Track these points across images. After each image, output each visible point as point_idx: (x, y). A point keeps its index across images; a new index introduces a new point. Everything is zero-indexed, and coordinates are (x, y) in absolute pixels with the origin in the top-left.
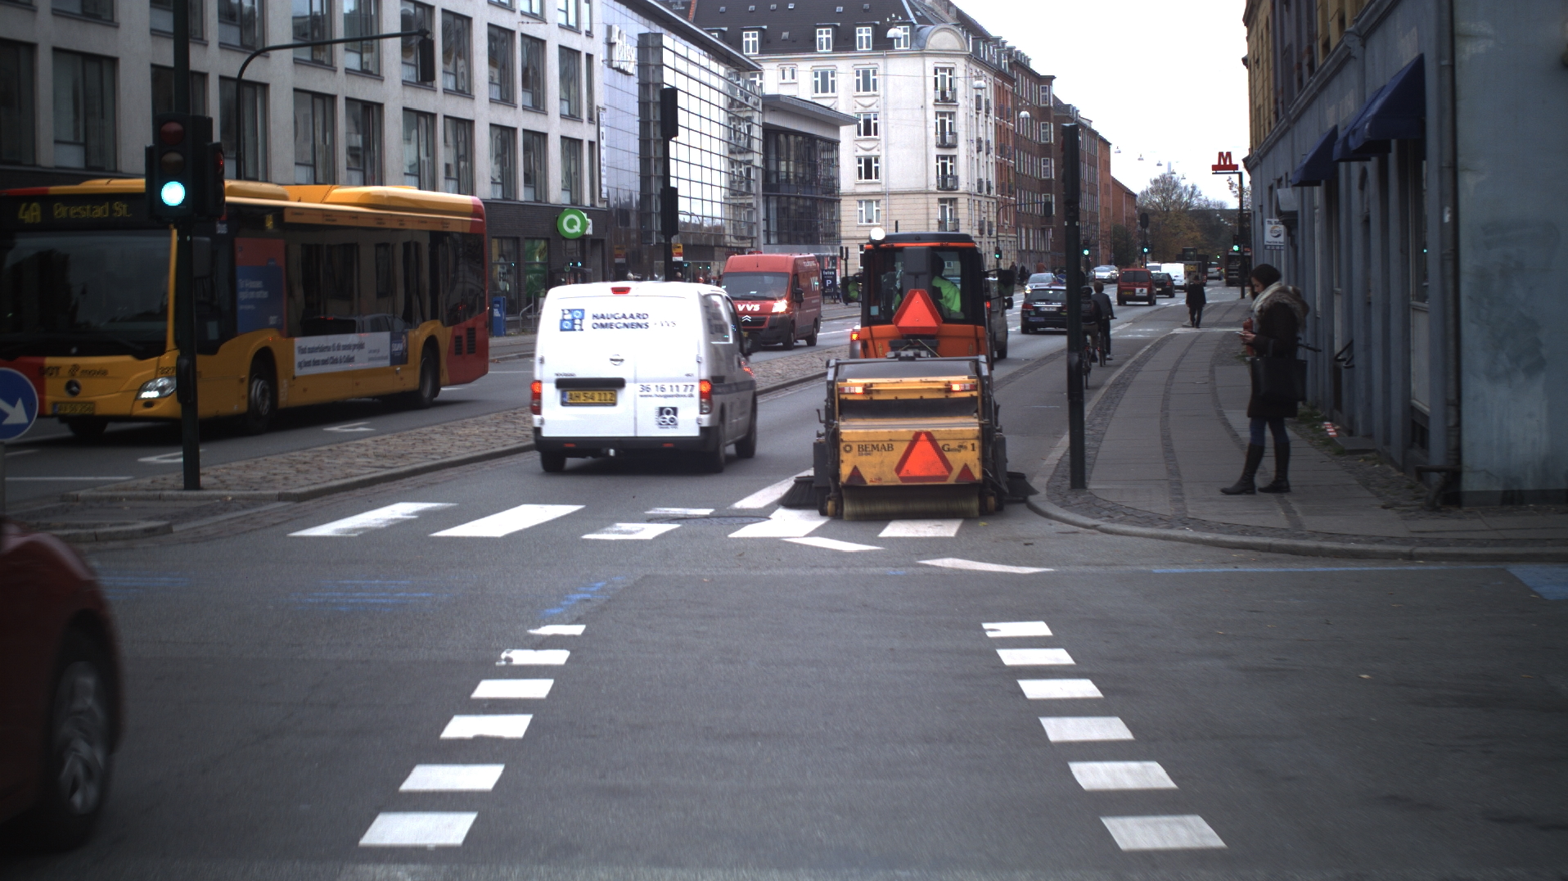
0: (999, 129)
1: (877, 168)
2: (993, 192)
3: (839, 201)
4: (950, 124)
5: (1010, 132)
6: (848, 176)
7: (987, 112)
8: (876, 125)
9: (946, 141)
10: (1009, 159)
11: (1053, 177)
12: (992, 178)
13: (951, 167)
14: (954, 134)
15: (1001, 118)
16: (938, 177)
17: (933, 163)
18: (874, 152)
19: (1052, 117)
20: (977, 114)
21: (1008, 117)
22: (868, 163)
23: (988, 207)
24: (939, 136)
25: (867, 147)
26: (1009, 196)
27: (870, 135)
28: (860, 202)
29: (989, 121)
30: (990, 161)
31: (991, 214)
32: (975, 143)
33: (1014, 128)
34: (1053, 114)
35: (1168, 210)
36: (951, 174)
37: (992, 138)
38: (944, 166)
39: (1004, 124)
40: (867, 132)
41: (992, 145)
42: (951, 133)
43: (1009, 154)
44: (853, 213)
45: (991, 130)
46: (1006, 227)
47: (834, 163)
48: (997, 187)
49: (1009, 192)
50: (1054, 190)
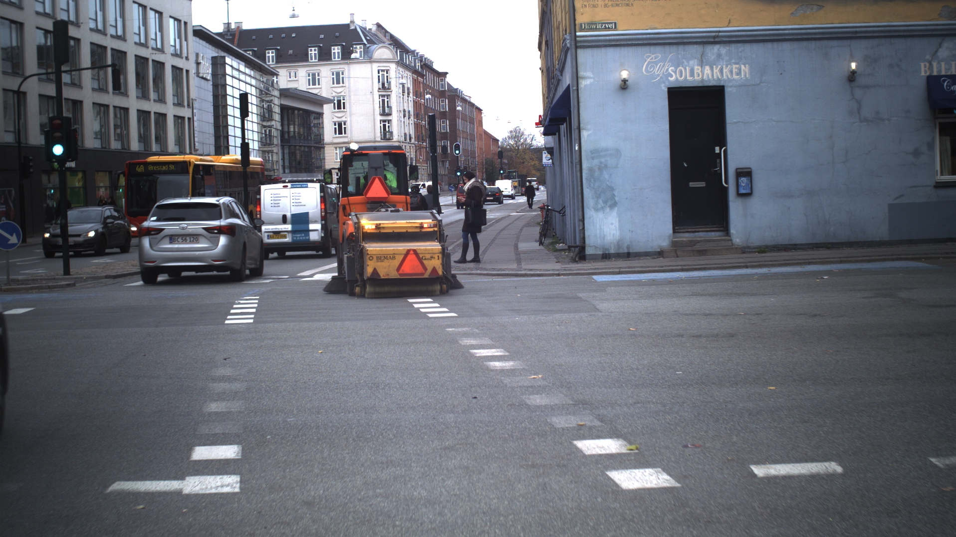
0: (415, 103)
1: (345, 128)
2: (413, 141)
3: (324, 148)
4: (388, 101)
5: (422, 105)
6: (328, 133)
7: (408, 94)
8: (344, 103)
9: (385, 112)
10: (422, 121)
11: (448, 131)
12: (412, 133)
13: (389, 126)
14: (390, 107)
15: (416, 97)
16: (381, 132)
17: (378, 125)
18: (344, 119)
19: (447, 96)
20: (403, 95)
21: (420, 97)
22: (340, 125)
23: (410, 149)
24: (381, 108)
25: (339, 116)
26: (423, 143)
27: (341, 109)
28: (336, 148)
29: (410, 99)
30: (411, 122)
31: (412, 153)
32: (402, 112)
33: (424, 102)
34: (447, 94)
35: (518, 148)
36: (389, 130)
37: (411, 109)
38: (384, 126)
39: (418, 100)
40: (339, 107)
41: (412, 113)
42: (388, 107)
43: (422, 118)
44: (332, 155)
45: (411, 104)
46: (421, 160)
47: (320, 126)
48: (415, 137)
49: (422, 140)
50: (448, 138)
